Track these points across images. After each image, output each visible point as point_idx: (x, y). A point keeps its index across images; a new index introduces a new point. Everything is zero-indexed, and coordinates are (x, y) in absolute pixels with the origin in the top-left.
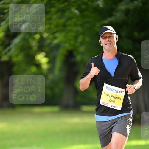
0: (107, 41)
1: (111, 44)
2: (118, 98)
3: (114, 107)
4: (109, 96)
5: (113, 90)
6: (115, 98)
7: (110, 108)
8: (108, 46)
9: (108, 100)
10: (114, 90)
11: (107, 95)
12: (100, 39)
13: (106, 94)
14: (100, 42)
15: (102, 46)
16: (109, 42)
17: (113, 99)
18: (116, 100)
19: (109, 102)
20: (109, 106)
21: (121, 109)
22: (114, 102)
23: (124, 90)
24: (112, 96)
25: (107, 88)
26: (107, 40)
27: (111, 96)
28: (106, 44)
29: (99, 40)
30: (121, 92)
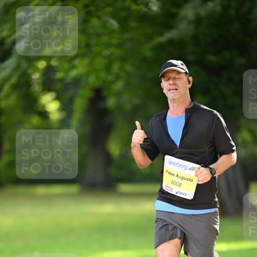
0: (170, 84)
1: (177, 89)
2: (187, 179)
3: (181, 193)
4: (173, 175)
5: (178, 165)
6: (183, 178)
8: (172, 93)
9: (173, 182)
10: (180, 165)
11: (170, 173)
13: (169, 173)
16: (173, 86)
17: (178, 180)
18: (183, 182)
19: (172, 186)
20: (174, 193)
22: (180, 185)
24: (177, 175)
25: (170, 163)
26: (171, 82)
28: (170, 90)
30: (193, 169)
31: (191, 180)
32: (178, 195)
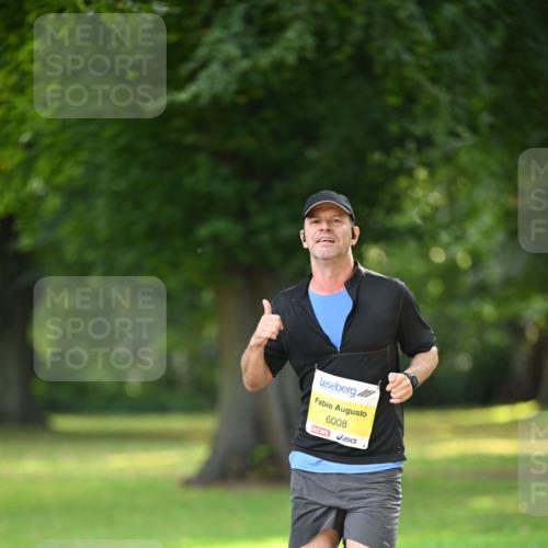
2: (357, 413)
3: (346, 439)
4: (330, 406)
6: (348, 412)
8: (325, 246)
9: (329, 420)
10: (342, 389)
11: (322, 403)
13: (320, 403)
14: (304, 237)
16: (326, 235)
17: (342, 416)
18: (351, 417)
19: (329, 427)
20: (333, 438)
21: (366, 447)
22: (344, 424)
23: (375, 388)
24: (338, 407)
25: (323, 384)
26: (324, 226)
27: (334, 407)
28: (319, 241)
30: (366, 393)
31: (363, 414)
32: (341, 442)
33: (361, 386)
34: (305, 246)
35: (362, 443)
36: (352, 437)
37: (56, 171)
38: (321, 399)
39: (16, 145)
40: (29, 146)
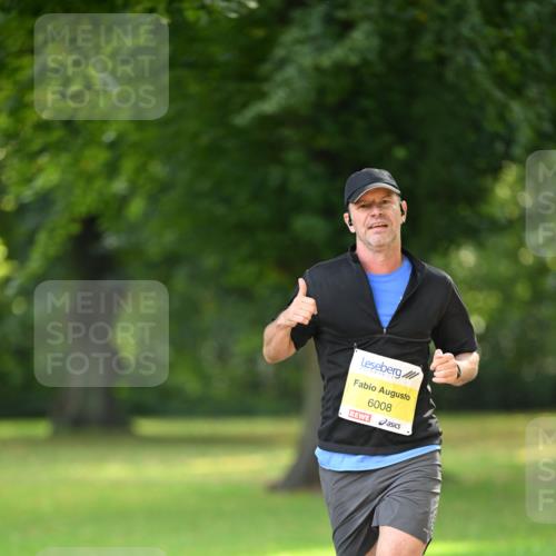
0: (373, 216)
1: (386, 226)
2: (402, 396)
3: (390, 424)
4: (373, 389)
5: (384, 369)
6: (394, 395)
7: (375, 429)
8: (377, 233)
9: (371, 403)
10: (387, 369)
11: (364, 386)
12: (347, 210)
13: (361, 385)
14: (350, 220)
15: (355, 234)
16: (379, 220)
17: (387, 399)
18: (395, 402)
19: (371, 411)
20: (374, 423)
21: (411, 433)
22: (388, 408)
23: (418, 369)
26: (376, 211)
27: (378, 389)
28: (371, 228)
29: (346, 215)
30: (411, 375)
31: (405, 397)
32: (384, 427)
33: (406, 367)
34: (352, 229)
35: (406, 429)
36: (396, 421)
37: (141, 169)
38: (363, 381)
39: (100, 144)
40: (113, 145)
